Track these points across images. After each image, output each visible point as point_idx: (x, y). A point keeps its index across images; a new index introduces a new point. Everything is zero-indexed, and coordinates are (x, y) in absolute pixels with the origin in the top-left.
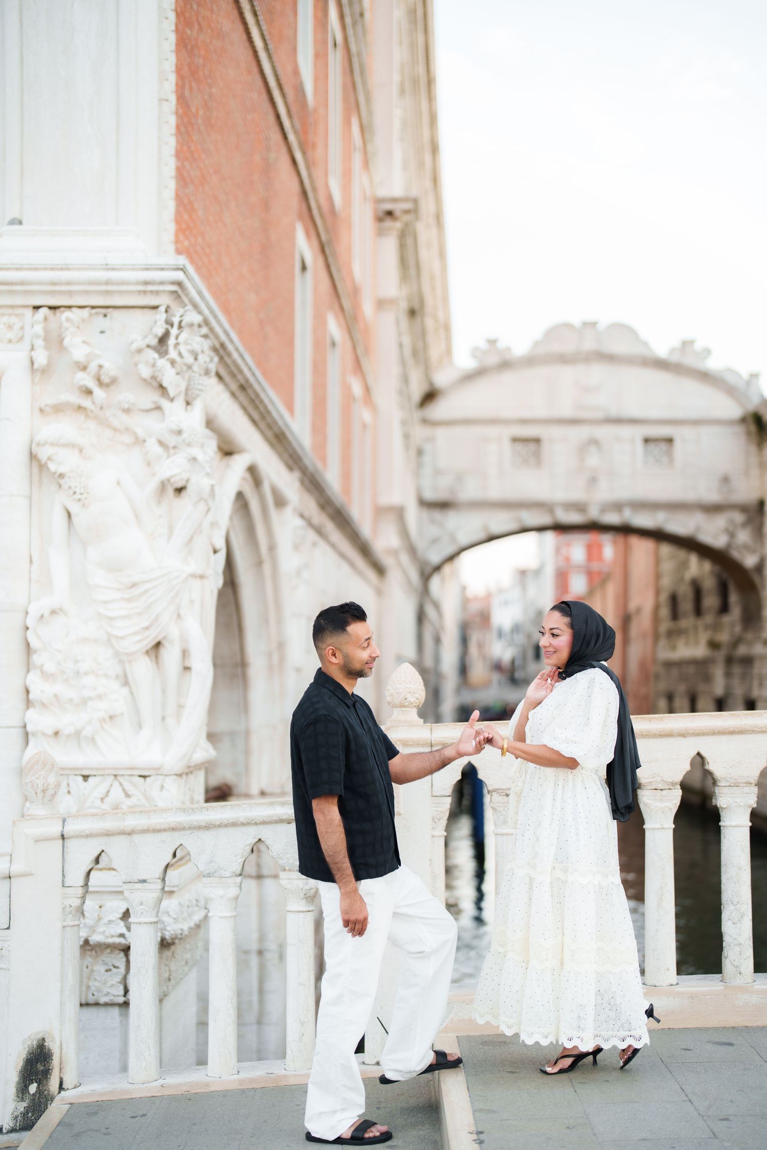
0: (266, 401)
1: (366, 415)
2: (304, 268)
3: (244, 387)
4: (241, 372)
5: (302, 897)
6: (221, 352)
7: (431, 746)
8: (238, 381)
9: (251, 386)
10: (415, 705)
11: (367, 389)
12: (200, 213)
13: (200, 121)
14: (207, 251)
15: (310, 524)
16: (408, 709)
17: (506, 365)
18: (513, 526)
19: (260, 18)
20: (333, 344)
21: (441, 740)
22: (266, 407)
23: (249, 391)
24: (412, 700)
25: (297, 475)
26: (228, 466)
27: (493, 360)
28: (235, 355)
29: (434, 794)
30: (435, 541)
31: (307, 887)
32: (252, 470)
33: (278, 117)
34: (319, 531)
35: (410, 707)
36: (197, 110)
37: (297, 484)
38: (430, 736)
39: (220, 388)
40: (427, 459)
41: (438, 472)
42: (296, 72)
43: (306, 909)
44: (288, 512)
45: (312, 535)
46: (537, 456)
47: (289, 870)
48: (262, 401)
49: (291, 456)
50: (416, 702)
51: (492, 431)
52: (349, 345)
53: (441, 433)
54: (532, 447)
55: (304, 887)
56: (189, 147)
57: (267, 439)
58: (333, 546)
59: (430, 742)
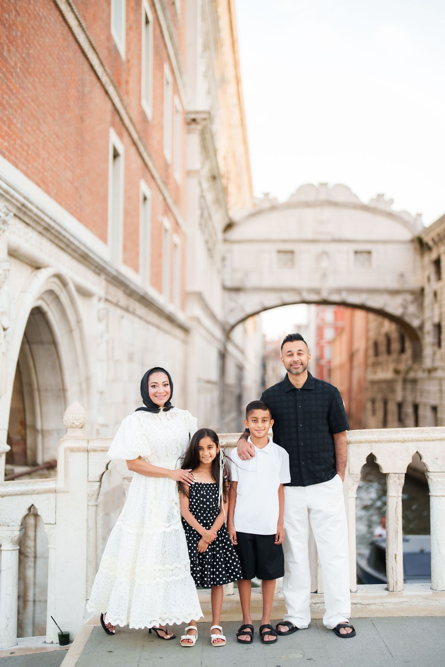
0: (68, 236)
1: (177, 239)
2: (116, 155)
3: (48, 229)
4: (43, 220)
5: (10, 542)
6: (23, 209)
7: (88, 452)
8: (42, 225)
9: (53, 228)
10: (79, 427)
11: (177, 223)
12: (19, 125)
13: (18, 70)
14: (26, 148)
15: (117, 305)
16: (75, 429)
17: (274, 208)
18: (277, 302)
19: (74, 7)
20: (145, 199)
21: (93, 448)
22: (68, 240)
23: (53, 231)
24: (77, 424)
25: (103, 276)
26: (36, 276)
27: (266, 205)
28: (35, 210)
29: (89, 480)
30: (232, 310)
31: (13, 536)
32: (59, 277)
33: (91, 66)
34: (126, 310)
35: (77, 428)
36: (16, 64)
37: (104, 283)
38: (87, 445)
39: (29, 230)
40: (228, 262)
41: (234, 270)
42: (109, 38)
43: (13, 549)
44: (95, 299)
45: (119, 312)
46: (292, 261)
47: (3, 525)
48: (64, 236)
49: (96, 267)
50: (80, 425)
51: (266, 247)
52: (161, 198)
53: (236, 248)
54: (289, 256)
55: (11, 535)
56: (8, 87)
57: (74, 257)
58: (140, 318)
59: (86, 449)
